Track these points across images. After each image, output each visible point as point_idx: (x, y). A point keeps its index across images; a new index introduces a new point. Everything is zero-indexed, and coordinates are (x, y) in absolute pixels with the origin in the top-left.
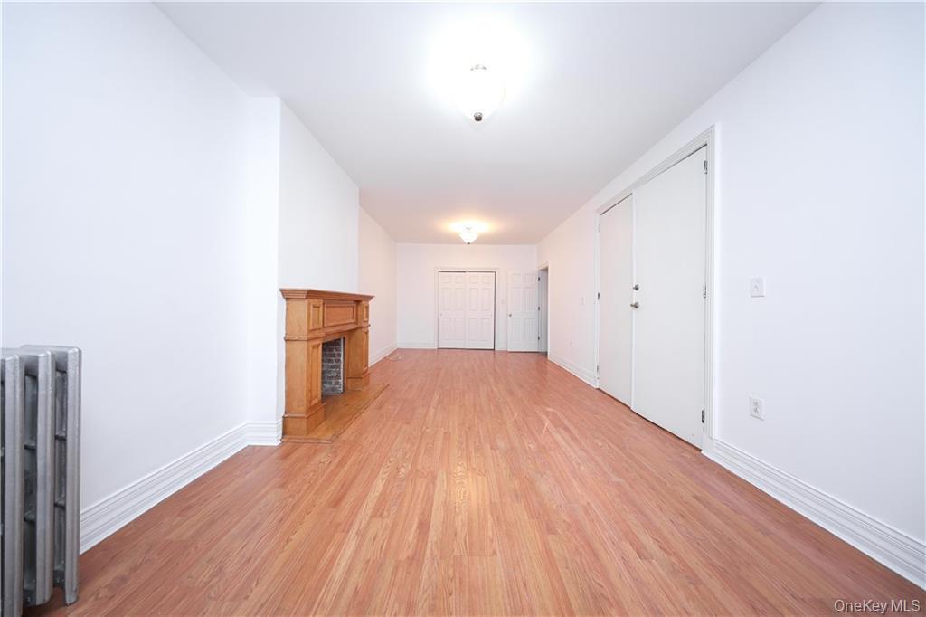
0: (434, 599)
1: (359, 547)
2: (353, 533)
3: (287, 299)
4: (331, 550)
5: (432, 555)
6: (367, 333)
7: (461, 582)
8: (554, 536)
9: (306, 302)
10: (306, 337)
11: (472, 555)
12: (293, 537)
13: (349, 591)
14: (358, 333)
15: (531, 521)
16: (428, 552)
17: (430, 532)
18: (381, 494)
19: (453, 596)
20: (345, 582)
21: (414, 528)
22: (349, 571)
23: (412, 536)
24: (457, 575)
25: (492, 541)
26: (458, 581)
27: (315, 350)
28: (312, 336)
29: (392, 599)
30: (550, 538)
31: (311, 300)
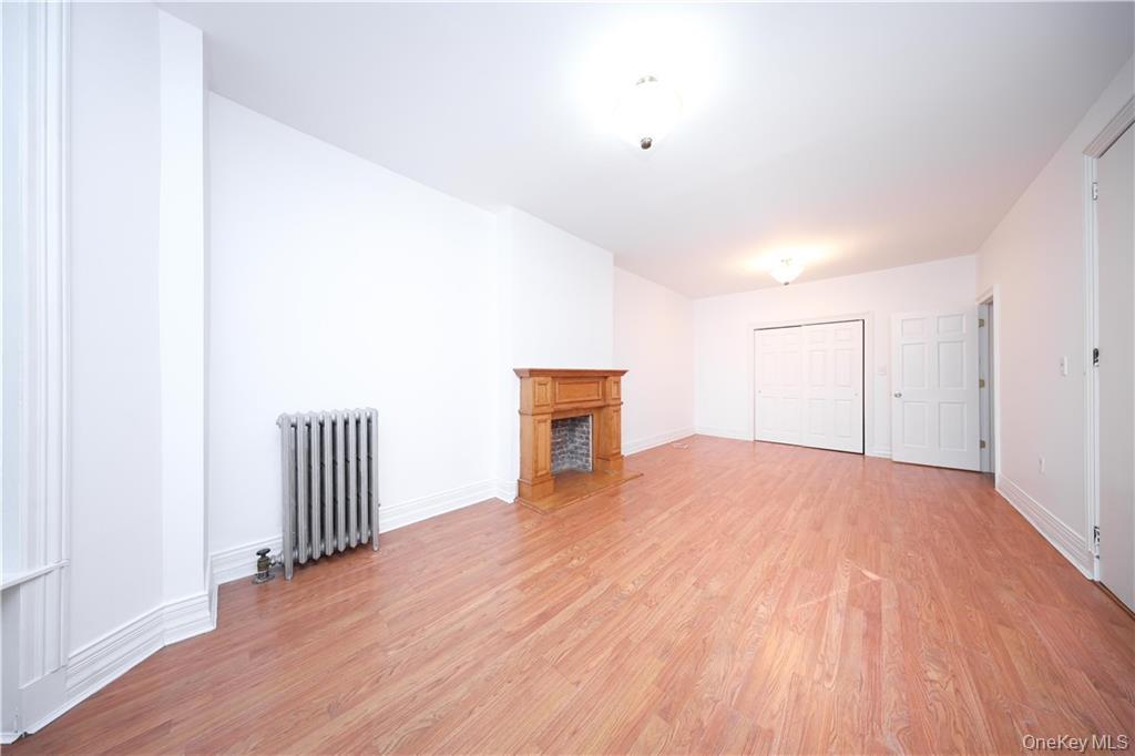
0: (497, 674)
1: (489, 602)
2: (494, 591)
3: (521, 378)
4: (474, 593)
5: (527, 643)
6: (618, 411)
7: (526, 680)
8: (663, 722)
9: (531, 379)
10: (530, 412)
11: (556, 668)
12: (465, 572)
13: (457, 627)
14: (605, 410)
15: (653, 686)
16: (527, 639)
17: (544, 626)
18: (538, 574)
19: (509, 685)
20: (461, 619)
21: (536, 614)
22: (469, 614)
23: (527, 619)
24: (529, 673)
25: (587, 671)
26: (525, 677)
27: (543, 425)
28: (538, 410)
29: (474, 651)
30: (655, 720)
31: (537, 379)
